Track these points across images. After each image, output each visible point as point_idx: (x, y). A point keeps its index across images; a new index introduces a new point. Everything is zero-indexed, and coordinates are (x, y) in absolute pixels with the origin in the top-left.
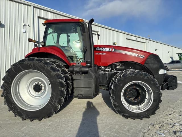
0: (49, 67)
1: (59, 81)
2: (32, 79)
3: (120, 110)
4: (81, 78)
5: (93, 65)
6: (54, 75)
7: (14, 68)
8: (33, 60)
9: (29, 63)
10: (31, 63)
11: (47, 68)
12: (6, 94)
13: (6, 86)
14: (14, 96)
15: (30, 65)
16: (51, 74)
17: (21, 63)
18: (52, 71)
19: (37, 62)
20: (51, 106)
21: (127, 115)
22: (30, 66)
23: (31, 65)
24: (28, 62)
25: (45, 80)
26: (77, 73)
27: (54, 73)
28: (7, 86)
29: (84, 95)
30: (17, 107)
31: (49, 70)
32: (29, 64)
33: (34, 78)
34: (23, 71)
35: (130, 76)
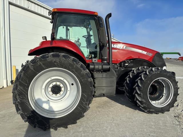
0: (79, 65)
1: (90, 81)
2: (50, 79)
3: (146, 106)
4: (103, 76)
5: (111, 63)
6: (84, 74)
7: (32, 65)
8: (58, 56)
9: (54, 59)
10: (57, 60)
11: (76, 66)
12: (21, 100)
13: (21, 89)
14: (31, 101)
15: (55, 62)
16: (82, 72)
17: (43, 59)
18: (82, 69)
19: (64, 58)
20: (81, 109)
21: (153, 110)
22: (56, 64)
23: (57, 62)
24: (52, 59)
25: (66, 80)
26: (98, 71)
27: (85, 71)
28: (23, 89)
29: (106, 94)
30: (38, 115)
31: (80, 68)
32: (53, 61)
33: (53, 78)
34: (46, 69)
35: (156, 73)
